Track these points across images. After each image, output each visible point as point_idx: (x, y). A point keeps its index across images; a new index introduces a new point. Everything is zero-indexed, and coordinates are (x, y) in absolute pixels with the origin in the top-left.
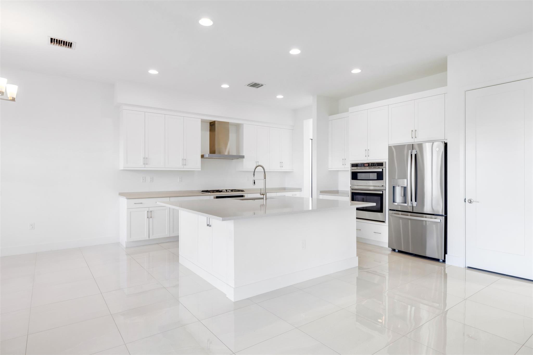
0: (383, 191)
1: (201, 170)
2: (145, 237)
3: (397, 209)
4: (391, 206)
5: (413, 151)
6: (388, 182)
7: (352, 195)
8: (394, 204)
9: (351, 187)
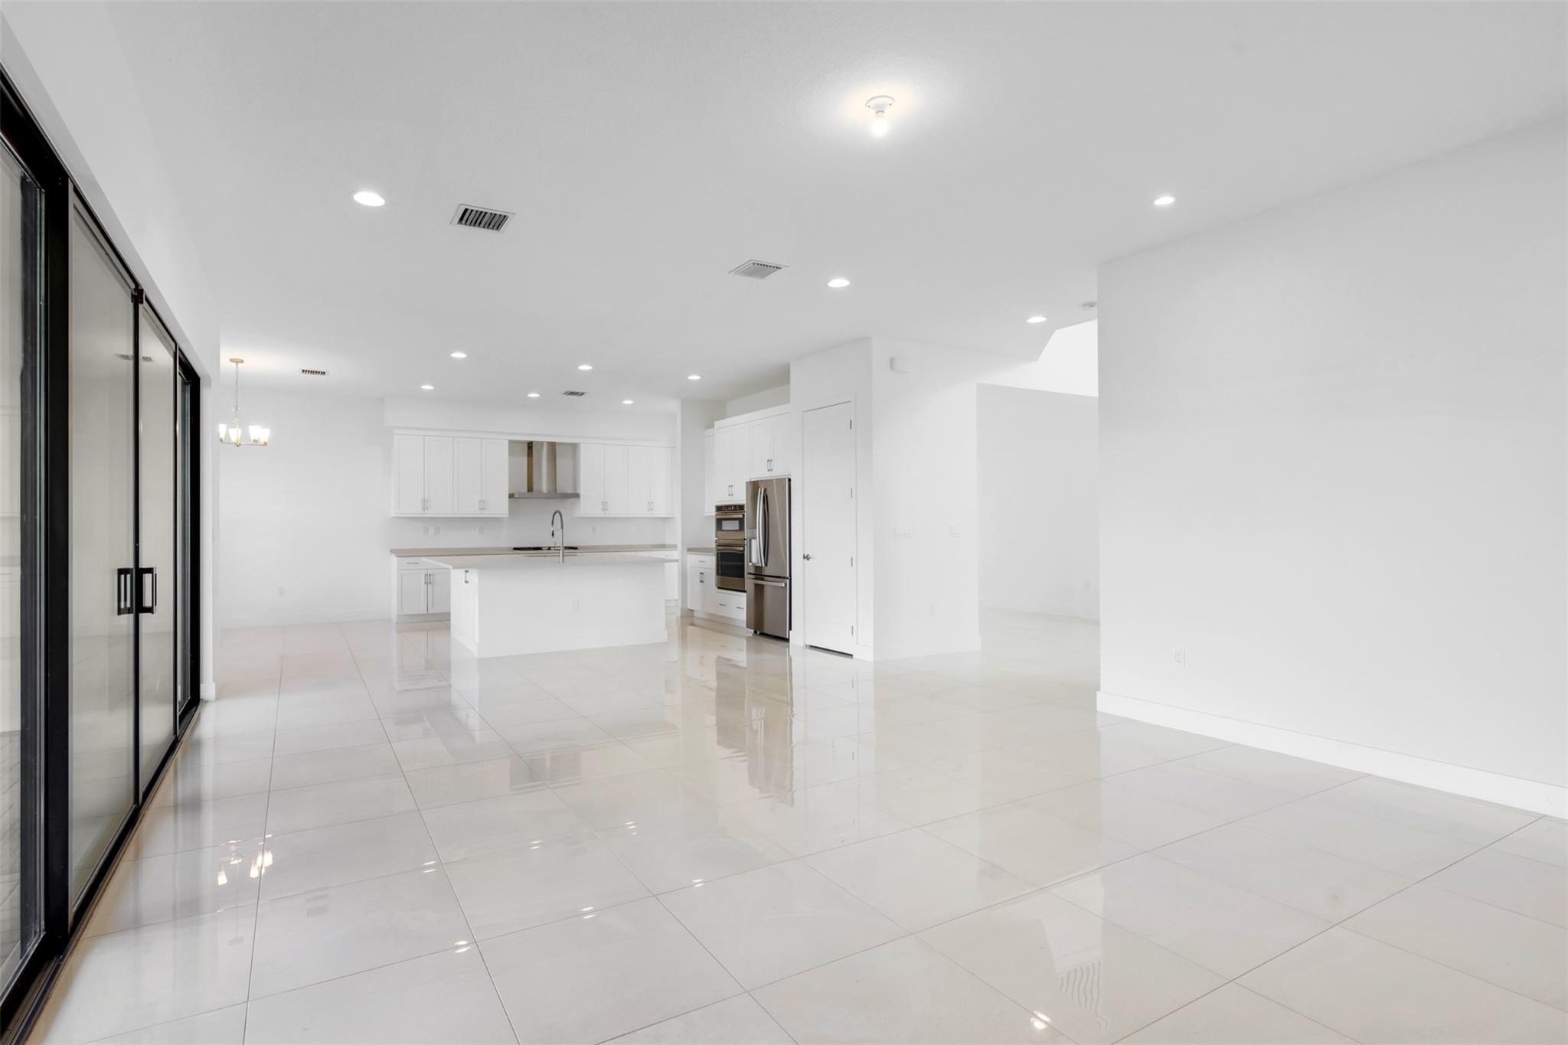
0: (744, 547)
1: (510, 515)
2: (422, 610)
3: (753, 572)
4: (748, 567)
5: (763, 490)
6: (747, 533)
7: (718, 554)
8: (750, 564)
9: (716, 541)
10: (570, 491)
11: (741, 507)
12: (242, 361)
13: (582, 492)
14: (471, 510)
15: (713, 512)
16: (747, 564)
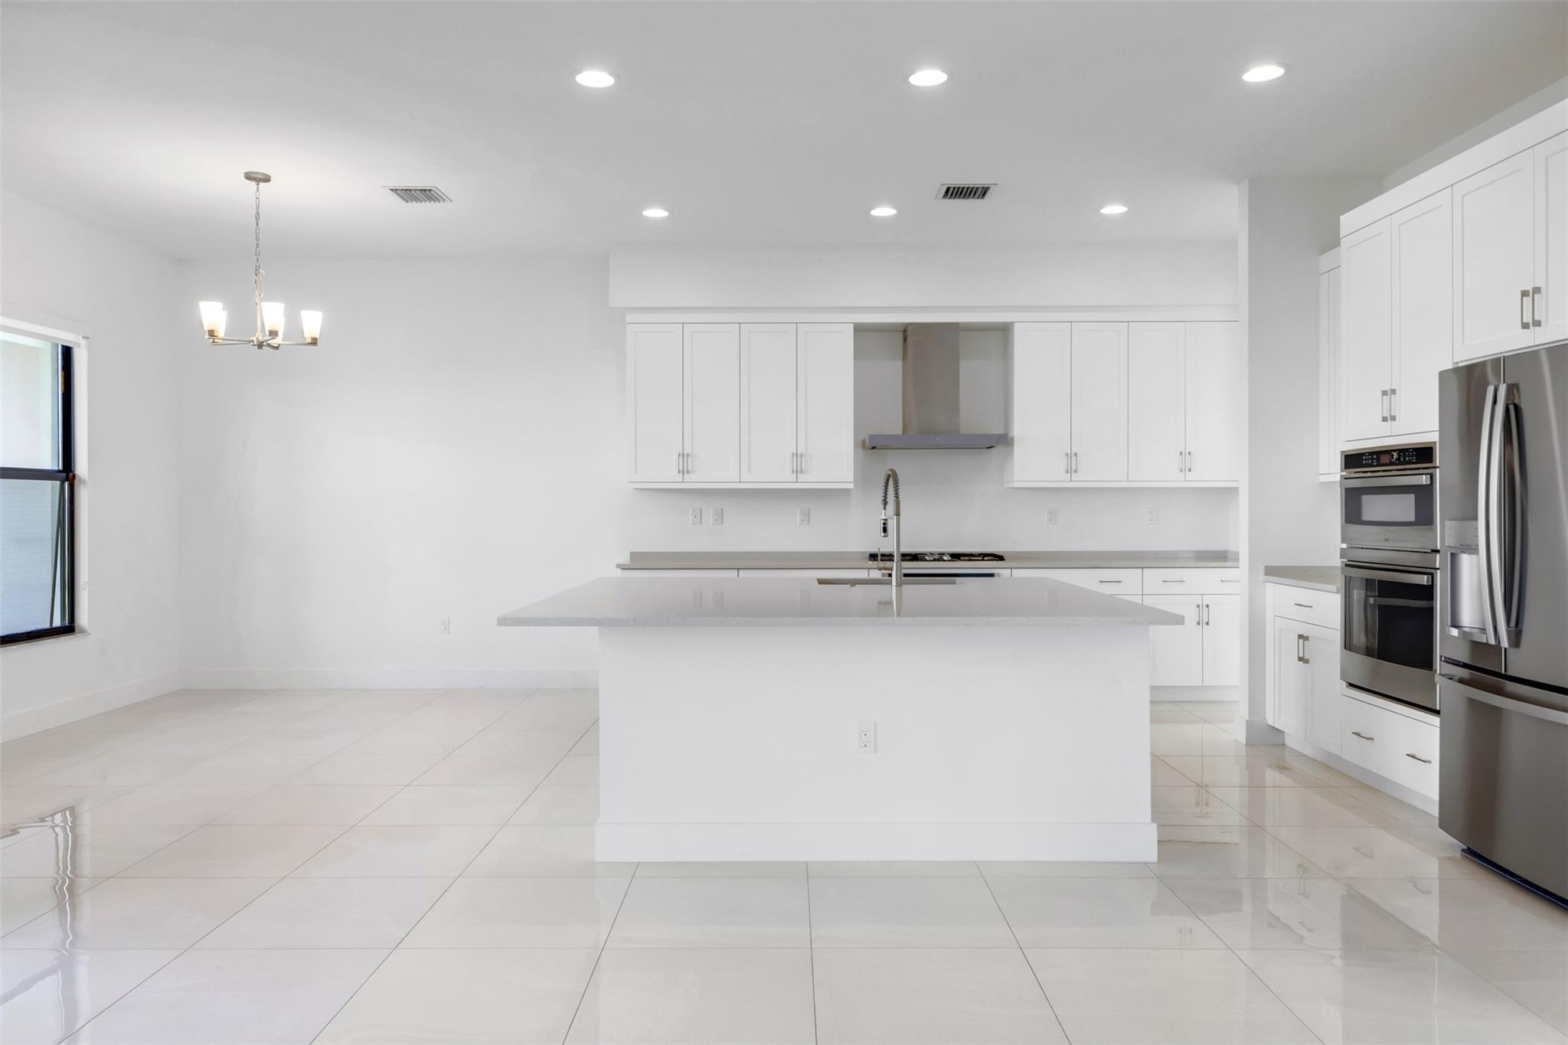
0: (1432, 575)
1: (855, 486)
3: (1464, 658)
4: (1446, 641)
5: (1503, 390)
6: (1444, 532)
7: (1348, 581)
8: (1455, 632)
9: (1343, 553)
10: (996, 430)
11: (1423, 454)
12: (267, 179)
13: (1017, 431)
14: (775, 474)
15: (1333, 471)
16: (1445, 635)
